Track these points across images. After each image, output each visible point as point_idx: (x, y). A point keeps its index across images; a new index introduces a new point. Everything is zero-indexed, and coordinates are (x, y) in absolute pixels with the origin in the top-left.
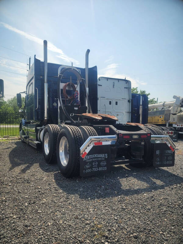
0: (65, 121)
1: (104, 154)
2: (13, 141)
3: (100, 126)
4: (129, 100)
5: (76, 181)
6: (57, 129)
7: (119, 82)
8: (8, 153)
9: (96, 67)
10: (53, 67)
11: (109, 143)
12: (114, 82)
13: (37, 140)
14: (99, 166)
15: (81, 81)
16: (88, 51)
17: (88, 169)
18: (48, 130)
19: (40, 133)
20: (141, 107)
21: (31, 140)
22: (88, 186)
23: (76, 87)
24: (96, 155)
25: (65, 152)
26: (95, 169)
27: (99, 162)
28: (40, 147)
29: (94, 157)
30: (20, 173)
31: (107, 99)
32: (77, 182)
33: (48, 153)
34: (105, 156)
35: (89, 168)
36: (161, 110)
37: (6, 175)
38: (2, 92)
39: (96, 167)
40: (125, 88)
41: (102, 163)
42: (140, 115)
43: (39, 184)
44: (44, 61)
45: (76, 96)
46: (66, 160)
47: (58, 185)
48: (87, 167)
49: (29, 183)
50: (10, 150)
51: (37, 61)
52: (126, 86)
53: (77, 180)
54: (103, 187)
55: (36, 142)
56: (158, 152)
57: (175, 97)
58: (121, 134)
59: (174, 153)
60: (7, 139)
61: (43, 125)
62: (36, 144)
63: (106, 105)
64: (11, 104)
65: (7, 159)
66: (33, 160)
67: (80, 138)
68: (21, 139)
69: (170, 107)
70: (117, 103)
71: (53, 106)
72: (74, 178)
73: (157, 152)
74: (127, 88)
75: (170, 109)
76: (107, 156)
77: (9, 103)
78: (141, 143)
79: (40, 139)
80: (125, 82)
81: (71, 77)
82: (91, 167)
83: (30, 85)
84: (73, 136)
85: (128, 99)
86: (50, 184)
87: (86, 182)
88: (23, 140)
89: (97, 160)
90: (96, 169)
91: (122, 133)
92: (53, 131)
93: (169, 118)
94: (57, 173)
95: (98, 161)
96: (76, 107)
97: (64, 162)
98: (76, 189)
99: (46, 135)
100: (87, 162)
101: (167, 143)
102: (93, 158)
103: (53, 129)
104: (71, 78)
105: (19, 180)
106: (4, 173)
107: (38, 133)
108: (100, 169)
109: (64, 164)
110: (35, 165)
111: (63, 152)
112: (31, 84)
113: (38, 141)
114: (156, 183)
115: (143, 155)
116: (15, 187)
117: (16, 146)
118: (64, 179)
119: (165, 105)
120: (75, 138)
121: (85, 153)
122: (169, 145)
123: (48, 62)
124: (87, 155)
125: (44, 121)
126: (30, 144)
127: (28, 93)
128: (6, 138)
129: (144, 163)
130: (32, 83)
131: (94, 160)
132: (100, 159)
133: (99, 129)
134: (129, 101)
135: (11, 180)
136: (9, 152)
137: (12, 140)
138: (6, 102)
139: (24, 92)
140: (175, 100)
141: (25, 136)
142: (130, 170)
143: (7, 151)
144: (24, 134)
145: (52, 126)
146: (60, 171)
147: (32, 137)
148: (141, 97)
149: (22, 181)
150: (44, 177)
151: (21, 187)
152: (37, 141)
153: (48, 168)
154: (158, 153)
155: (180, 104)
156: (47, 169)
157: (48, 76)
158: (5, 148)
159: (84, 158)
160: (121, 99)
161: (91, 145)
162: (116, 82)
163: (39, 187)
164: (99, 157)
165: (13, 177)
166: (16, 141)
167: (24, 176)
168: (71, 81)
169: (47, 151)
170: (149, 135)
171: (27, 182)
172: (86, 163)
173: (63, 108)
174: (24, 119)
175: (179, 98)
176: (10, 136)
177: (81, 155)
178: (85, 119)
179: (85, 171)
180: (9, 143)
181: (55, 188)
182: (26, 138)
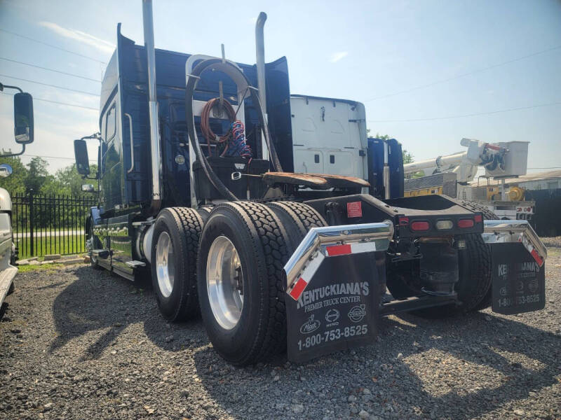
0: (211, 200)
1: (357, 284)
2: (70, 267)
3: (329, 201)
4: (363, 151)
5: (268, 374)
6: (194, 219)
7: (334, 106)
8: (52, 300)
9: (283, 60)
10: (171, 62)
11: (370, 247)
12: (322, 108)
13: (135, 257)
14: (344, 322)
15: (248, 94)
16: (263, 17)
17: (310, 335)
18: (168, 225)
19: (142, 237)
20: (386, 168)
21: (119, 260)
22: (314, 390)
23: (235, 110)
24: (332, 288)
25: (224, 284)
26: (332, 335)
27: (344, 309)
28: (145, 276)
29: (327, 295)
30: (83, 359)
31: (309, 149)
32: (277, 378)
33: (171, 291)
34: (362, 289)
35: (315, 333)
36: (431, 175)
37: (36, 370)
38: (28, 129)
39: (335, 328)
40: (350, 121)
41: (352, 314)
42: (384, 188)
43: (149, 397)
44: (145, 44)
45: (237, 134)
46: (231, 309)
47: (214, 396)
48: (310, 327)
49: (115, 395)
50: (58, 290)
51: (125, 44)
52: (352, 115)
53: (273, 373)
54: (367, 391)
55: (133, 263)
56: (502, 270)
57: (465, 142)
58: (403, 216)
59: (543, 269)
60: (54, 263)
61: (149, 217)
62: (132, 268)
63: (306, 164)
64: (68, 181)
65: (48, 316)
66: (127, 315)
67: (277, 237)
68: (91, 261)
69: (453, 167)
70: (332, 159)
71: (176, 165)
72: (261, 364)
73: (500, 269)
74: (355, 121)
75: (454, 171)
76: (367, 289)
77: (61, 179)
78: (456, 245)
79: (143, 255)
80: (350, 107)
81: (221, 83)
82: (321, 330)
83: (109, 113)
84: (253, 231)
85: (361, 149)
86: (186, 395)
87: (303, 379)
88: (97, 261)
89: (337, 302)
90: (336, 334)
91: (406, 215)
92: (183, 226)
93: (454, 193)
94: (204, 352)
95: (338, 307)
96: (239, 163)
97: (225, 315)
98: (279, 406)
99: (161, 240)
100: (309, 314)
101: (525, 241)
102: (326, 298)
103: (183, 218)
104: (221, 87)
105: (81, 384)
106: (32, 362)
107: (136, 239)
108: (348, 332)
109: (226, 320)
110: (130, 328)
111: (218, 283)
112: (111, 109)
113: (138, 260)
114: (521, 367)
115: (457, 280)
116: (64, 413)
117: (77, 279)
118: (229, 371)
119: (442, 163)
120: (260, 236)
121: (301, 282)
122: (530, 249)
123: (156, 47)
124: (305, 291)
125: (152, 205)
126: (115, 271)
127: (103, 137)
128: (50, 260)
129: (460, 303)
130: (114, 106)
131: (327, 303)
132: (346, 300)
133: (327, 208)
134: (361, 153)
135: (53, 387)
136: (57, 295)
137: (66, 264)
138: (52, 177)
139: (95, 136)
140: (466, 149)
141: (101, 251)
142: (415, 326)
143: (49, 294)
144: (98, 245)
145: (177, 213)
146: (211, 345)
147: (120, 251)
148: (385, 145)
149: (89, 388)
150: (163, 370)
151: (87, 412)
152: (133, 260)
153: (171, 337)
154: (504, 273)
155: (480, 157)
156: (172, 340)
157: (158, 85)
158: (44, 285)
159: (299, 299)
160: (343, 149)
161: (316, 256)
162: (328, 106)
163: (151, 411)
164: (343, 295)
165: (60, 377)
166: (78, 266)
167: (98, 371)
168: (222, 94)
169: (166, 285)
170: (478, 219)
171: (109, 393)
172: (304, 315)
173: (204, 166)
174: (98, 208)
175: (477, 142)
176: (63, 256)
177: (289, 291)
178: (275, 186)
179: (304, 342)
180: (59, 271)
181: (206, 408)
182: (104, 255)
